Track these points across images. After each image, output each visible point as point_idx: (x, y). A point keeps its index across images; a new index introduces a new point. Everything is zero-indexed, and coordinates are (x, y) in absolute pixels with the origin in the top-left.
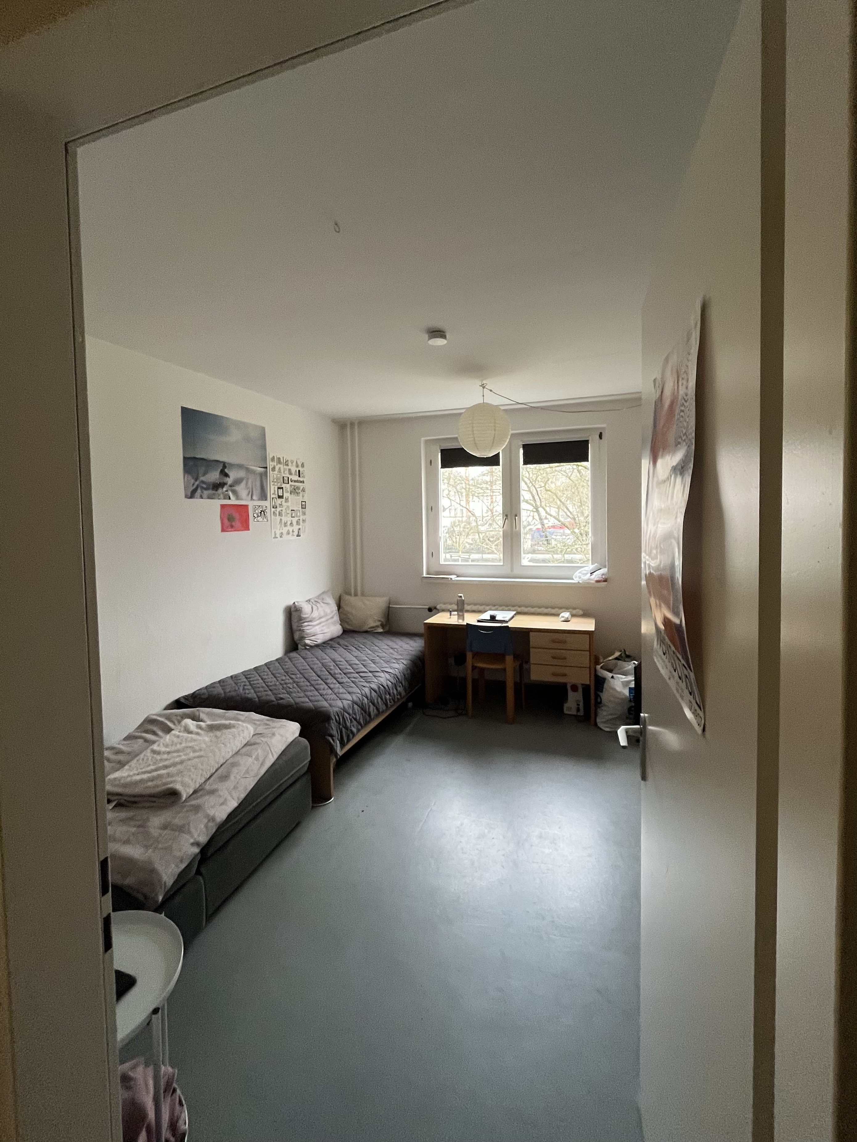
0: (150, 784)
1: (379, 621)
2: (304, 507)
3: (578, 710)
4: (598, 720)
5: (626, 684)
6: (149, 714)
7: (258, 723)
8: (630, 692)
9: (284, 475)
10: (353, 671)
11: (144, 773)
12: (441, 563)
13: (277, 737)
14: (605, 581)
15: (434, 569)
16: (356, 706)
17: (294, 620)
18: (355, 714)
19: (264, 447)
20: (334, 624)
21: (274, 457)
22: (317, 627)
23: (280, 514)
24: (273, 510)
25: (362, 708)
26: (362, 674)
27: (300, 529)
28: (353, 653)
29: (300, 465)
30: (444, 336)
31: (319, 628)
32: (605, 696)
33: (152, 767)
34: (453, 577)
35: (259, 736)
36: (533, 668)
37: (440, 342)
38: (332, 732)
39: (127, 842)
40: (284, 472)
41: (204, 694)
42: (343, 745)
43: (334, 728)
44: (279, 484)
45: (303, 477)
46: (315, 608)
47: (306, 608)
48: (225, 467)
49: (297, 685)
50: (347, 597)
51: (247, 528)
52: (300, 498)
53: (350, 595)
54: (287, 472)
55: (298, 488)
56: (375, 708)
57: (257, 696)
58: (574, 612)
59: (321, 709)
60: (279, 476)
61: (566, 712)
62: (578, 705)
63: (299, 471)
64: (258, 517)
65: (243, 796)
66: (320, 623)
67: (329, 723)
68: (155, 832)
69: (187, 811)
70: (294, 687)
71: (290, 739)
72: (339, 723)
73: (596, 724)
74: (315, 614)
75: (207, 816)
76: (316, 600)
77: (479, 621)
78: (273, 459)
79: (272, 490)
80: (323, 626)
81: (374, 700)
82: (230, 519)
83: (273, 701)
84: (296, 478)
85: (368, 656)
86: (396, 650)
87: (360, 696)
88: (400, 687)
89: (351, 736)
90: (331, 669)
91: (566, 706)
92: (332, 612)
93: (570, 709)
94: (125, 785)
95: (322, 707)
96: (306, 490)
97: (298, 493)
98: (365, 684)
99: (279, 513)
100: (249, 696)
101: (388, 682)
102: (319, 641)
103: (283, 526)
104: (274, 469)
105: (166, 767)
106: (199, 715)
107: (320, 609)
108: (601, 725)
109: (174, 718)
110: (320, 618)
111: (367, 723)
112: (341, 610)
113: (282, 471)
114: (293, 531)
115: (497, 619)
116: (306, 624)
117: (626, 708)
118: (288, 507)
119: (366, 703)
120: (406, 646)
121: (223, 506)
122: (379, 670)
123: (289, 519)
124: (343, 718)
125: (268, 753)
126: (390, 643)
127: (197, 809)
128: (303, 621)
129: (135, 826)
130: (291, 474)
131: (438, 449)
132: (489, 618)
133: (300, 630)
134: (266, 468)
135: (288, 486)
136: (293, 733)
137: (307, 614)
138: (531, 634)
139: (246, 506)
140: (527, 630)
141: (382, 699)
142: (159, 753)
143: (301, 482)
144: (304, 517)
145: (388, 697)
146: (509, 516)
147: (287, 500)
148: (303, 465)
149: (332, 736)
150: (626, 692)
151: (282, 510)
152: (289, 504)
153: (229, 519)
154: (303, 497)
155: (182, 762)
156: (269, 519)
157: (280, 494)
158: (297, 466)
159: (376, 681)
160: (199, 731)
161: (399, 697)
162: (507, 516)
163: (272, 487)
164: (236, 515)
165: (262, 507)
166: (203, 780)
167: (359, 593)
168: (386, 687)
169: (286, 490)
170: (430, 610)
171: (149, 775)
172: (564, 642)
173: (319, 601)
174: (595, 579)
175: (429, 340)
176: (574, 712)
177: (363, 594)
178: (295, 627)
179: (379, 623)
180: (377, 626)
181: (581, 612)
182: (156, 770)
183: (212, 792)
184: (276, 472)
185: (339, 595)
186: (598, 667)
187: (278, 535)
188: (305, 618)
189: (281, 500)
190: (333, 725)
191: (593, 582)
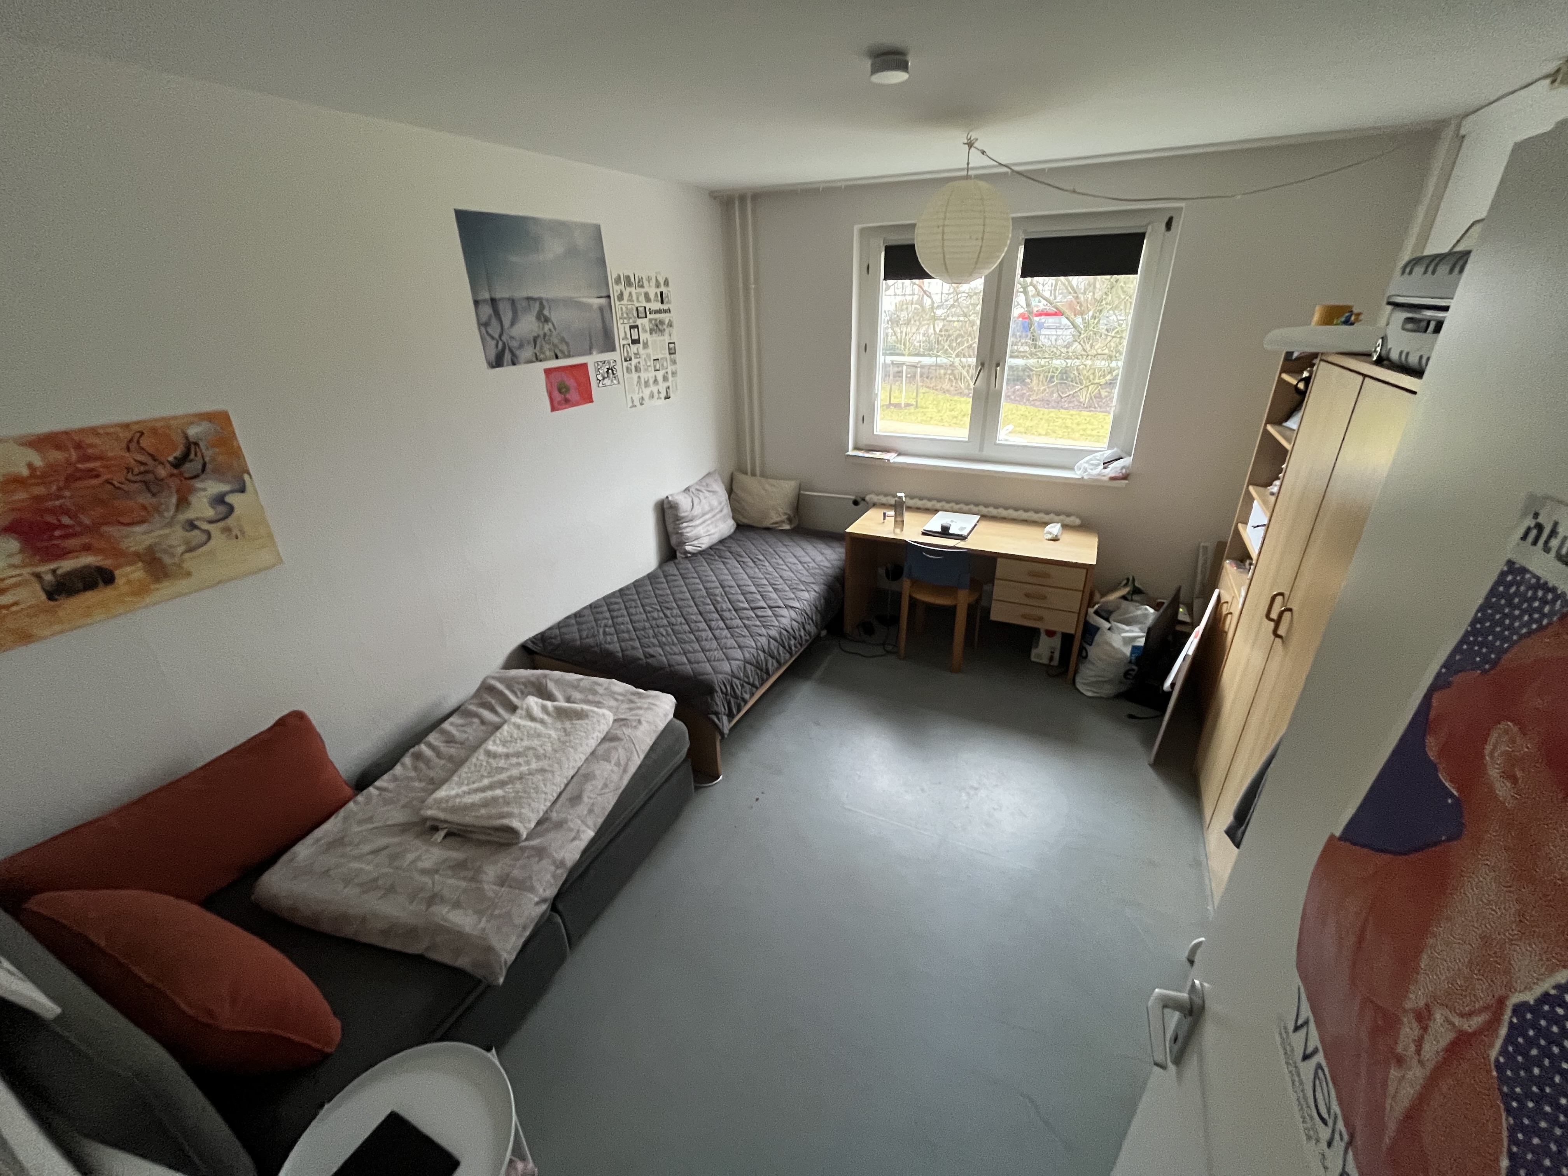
0: (483, 811)
1: (786, 514)
2: (672, 352)
3: (1051, 659)
4: (1078, 680)
5: (1127, 641)
6: (485, 676)
7: (620, 698)
8: (1132, 652)
9: (637, 305)
10: (746, 605)
11: (476, 791)
12: (875, 433)
13: (644, 727)
14: (1125, 477)
15: (864, 441)
16: (748, 667)
17: (669, 520)
18: (748, 677)
19: (602, 262)
20: (724, 519)
21: (619, 276)
22: (700, 528)
23: (637, 369)
24: (625, 364)
25: (758, 666)
26: (759, 613)
27: (668, 388)
28: (749, 571)
29: (662, 282)
30: (903, 66)
31: (703, 528)
32: (1093, 651)
33: (486, 782)
34: (891, 457)
35: (622, 723)
36: (995, 606)
37: (897, 77)
38: (715, 708)
39: (457, 905)
40: (638, 299)
41: (555, 637)
42: (731, 716)
43: (719, 703)
44: (631, 321)
45: (669, 302)
46: (696, 501)
47: (684, 503)
48: (542, 307)
49: (672, 629)
50: (740, 477)
51: (590, 400)
52: (666, 339)
53: (746, 473)
54: (642, 298)
55: (662, 322)
56: (774, 661)
57: (621, 647)
58: (1069, 520)
59: (701, 677)
60: (629, 307)
61: (1033, 659)
62: (1052, 653)
63: (661, 293)
64: (604, 379)
65: (600, 821)
66: (704, 522)
67: (712, 698)
68: (489, 889)
69: (528, 857)
70: (668, 635)
71: (661, 726)
72: (726, 694)
73: (1074, 682)
74: (697, 511)
75: (554, 862)
76: (698, 487)
77: (925, 533)
78: (618, 281)
79: (621, 331)
80: (708, 525)
81: (773, 652)
82: (562, 389)
83: (640, 659)
84: (657, 306)
85: (768, 576)
86: (805, 565)
87: (754, 651)
88: (809, 624)
89: (742, 704)
90: (718, 602)
91: (1034, 652)
92: (720, 503)
93: (1039, 656)
94: (454, 810)
95: (703, 674)
96: (675, 324)
97: (662, 331)
98: (763, 631)
99: (636, 367)
100: (610, 647)
101: (794, 623)
102: (704, 547)
103: (643, 387)
104: (621, 297)
105: (502, 784)
106: (546, 684)
107: (704, 501)
108: (1079, 686)
109: (516, 687)
110: (703, 515)
111: (763, 682)
112: (732, 496)
113: (634, 298)
114: (659, 392)
115: (951, 531)
116: (685, 525)
117: (1123, 670)
118: (648, 356)
119: (763, 658)
120: (819, 558)
121: (548, 372)
122: (782, 605)
123: (650, 375)
124: (732, 686)
125: (632, 752)
126: (799, 552)
127: (541, 853)
128: (680, 522)
129: (464, 878)
130: (648, 300)
131: (882, 244)
132: (940, 530)
133: (678, 533)
134: (609, 297)
135: (645, 321)
136: (666, 715)
137: (686, 511)
138: (999, 560)
139: (584, 366)
140: (994, 555)
141: (784, 647)
142: (495, 756)
143: (665, 311)
144: (673, 368)
145: (792, 642)
146: (986, 366)
147: (646, 345)
148: (666, 283)
149: (717, 714)
150: (1127, 651)
151: (639, 363)
152: (650, 351)
153: (560, 391)
154: (670, 335)
155: (521, 777)
156: (621, 381)
157: (635, 337)
158: (658, 285)
159: (777, 624)
160: (546, 717)
161: (808, 638)
162: (983, 365)
163: (621, 327)
164: (571, 383)
165: (609, 363)
166: (548, 804)
167: (758, 472)
168: (791, 631)
169: (643, 329)
170: (856, 503)
171: (482, 795)
172: (1047, 576)
173: (702, 488)
174: (1110, 476)
175: (872, 75)
176: (1045, 661)
177: (763, 475)
178: (670, 528)
179: (784, 517)
180: (783, 522)
181: (1078, 522)
182: (491, 787)
183: (560, 825)
184: (625, 302)
185: (730, 474)
186: (1091, 611)
187: (637, 403)
188: (683, 518)
189: (636, 346)
190: (719, 698)
191: (1106, 478)
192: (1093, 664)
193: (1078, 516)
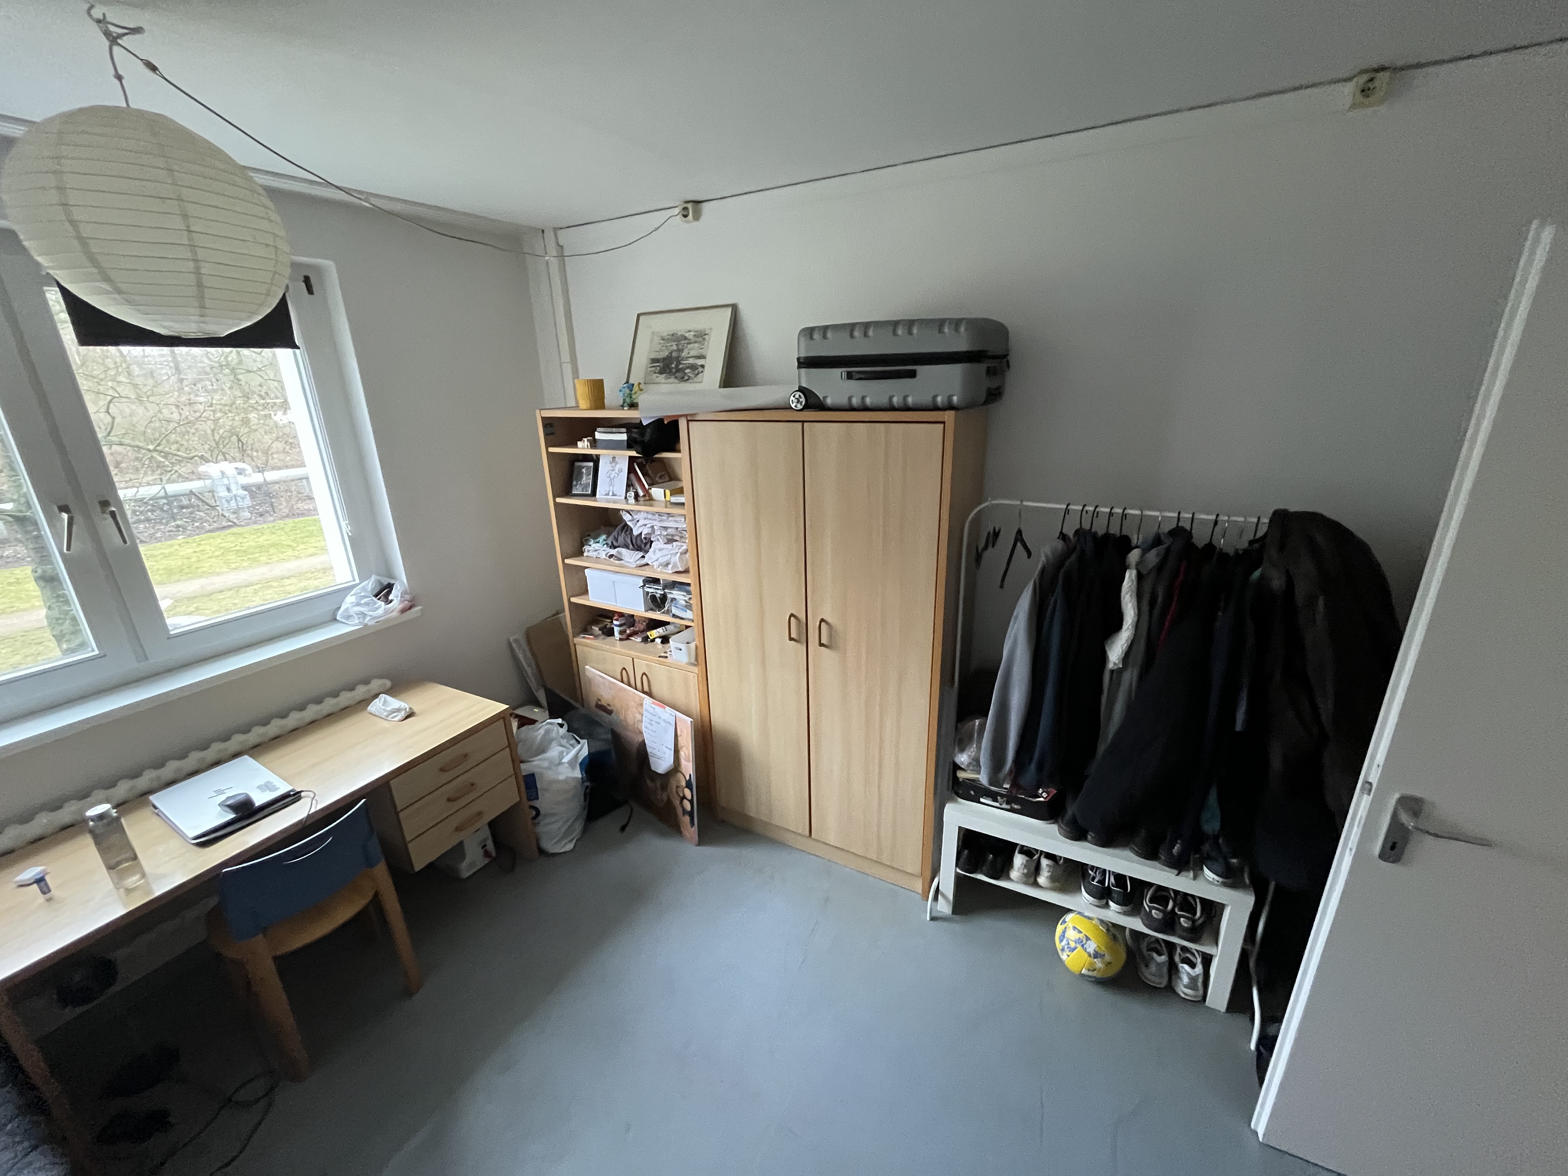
4: (545, 845)
32: (543, 803)
36: (414, 849)
61: (465, 875)
73: (542, 852)
91: (463, 867)
93: (470, 866)
115: (258, 802)
132: (234, 816)
138: (392, 783)
162: (67, 510)
172: (463, 758)
174: (400, 608)
176: (481, 864)
191: (395, 614)
192: (554, 815)
193: (380, 677)
